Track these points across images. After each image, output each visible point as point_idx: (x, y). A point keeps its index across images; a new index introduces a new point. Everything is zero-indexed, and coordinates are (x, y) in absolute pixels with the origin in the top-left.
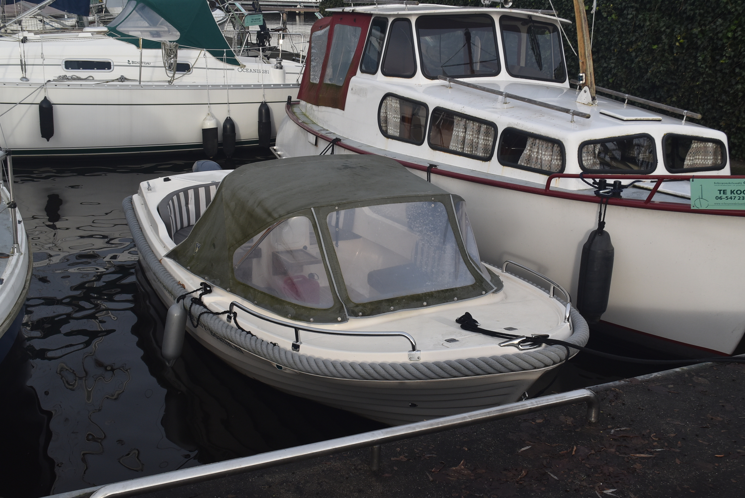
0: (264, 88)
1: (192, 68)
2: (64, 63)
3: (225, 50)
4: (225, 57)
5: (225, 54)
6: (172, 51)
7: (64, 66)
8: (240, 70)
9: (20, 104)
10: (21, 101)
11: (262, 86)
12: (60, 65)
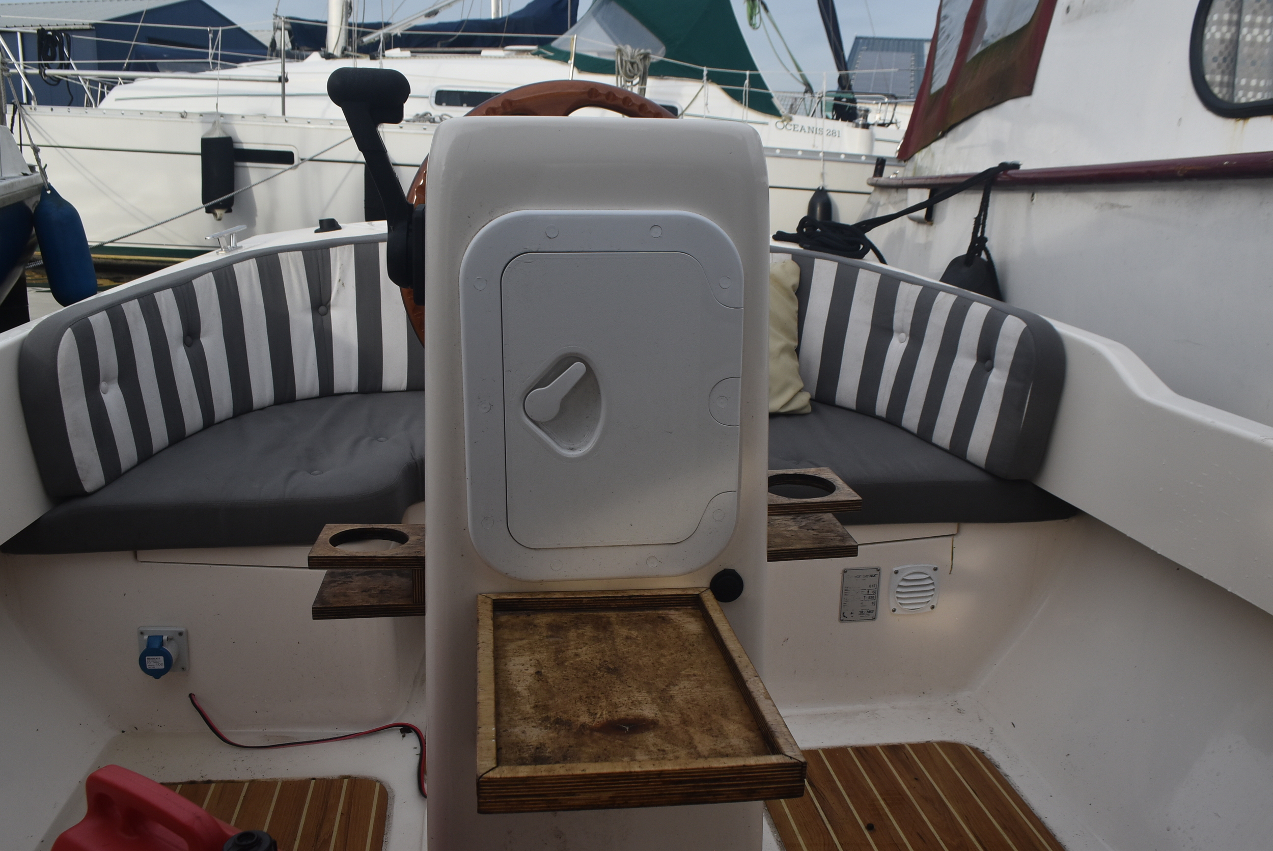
0: (824, 160)
1: (682, 114)
2: (434, 95)
3: (748, 73)
4: (747, 89)
5: (747, 82)
6: (635, 66)
7: (433, 99)
8: (780, 125)
9: (311, 160)
10: (315, 156)
11: (821, 155)
12: (427, 97)
